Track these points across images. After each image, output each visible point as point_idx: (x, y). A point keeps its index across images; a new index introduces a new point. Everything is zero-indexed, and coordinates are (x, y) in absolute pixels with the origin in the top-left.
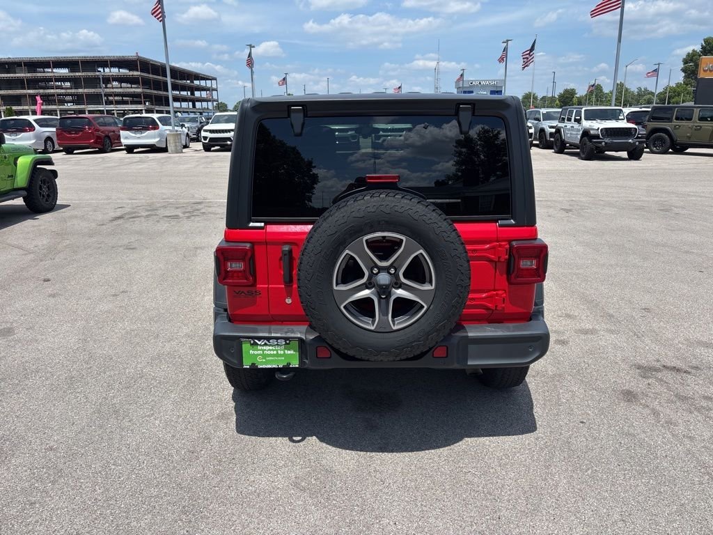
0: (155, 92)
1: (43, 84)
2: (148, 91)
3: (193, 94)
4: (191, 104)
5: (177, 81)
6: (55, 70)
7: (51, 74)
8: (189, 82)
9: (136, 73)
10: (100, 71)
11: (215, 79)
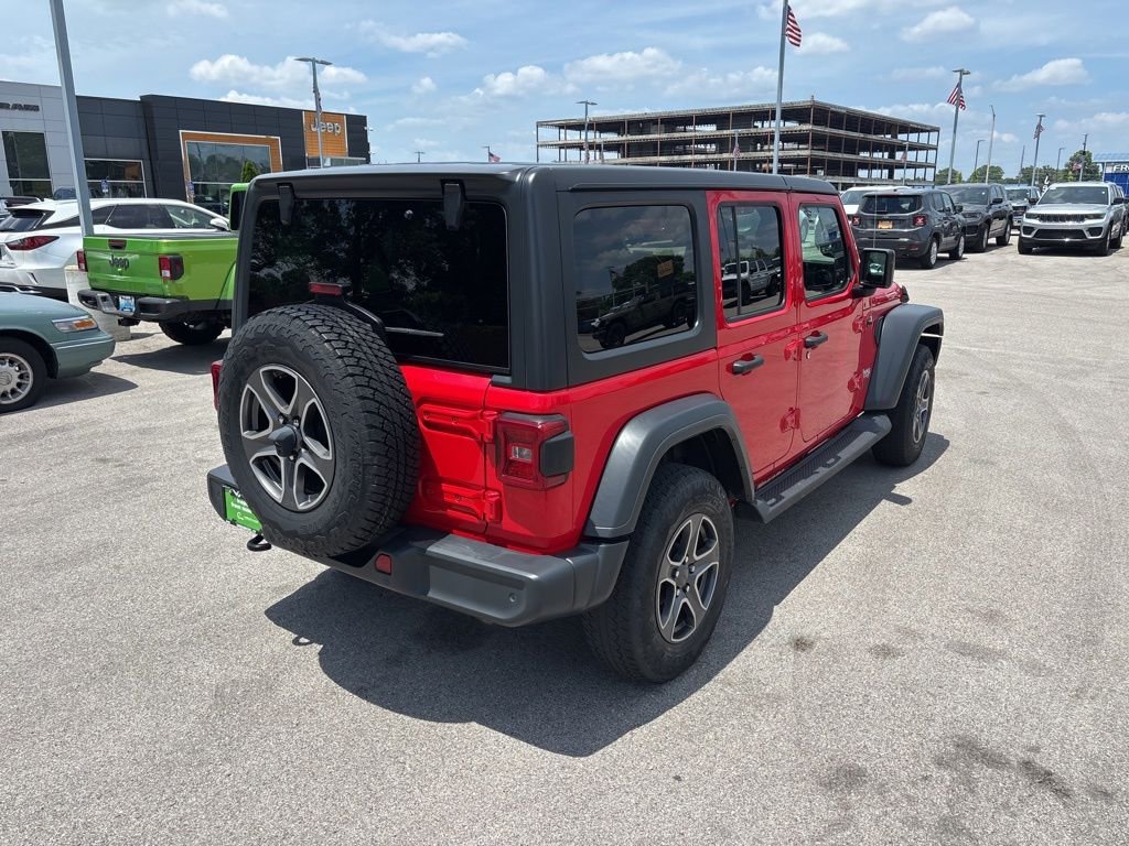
0: (831, 154)
1: (679, 148)
2: (820, 153)
3: (892, 156)
4: (886, 172)
5: (869, 136)
6: (698, 128)
7: (693, 134)
8: (889, 136)
9: (806, 127)
10: (757, 127)
11: (937, 130)
